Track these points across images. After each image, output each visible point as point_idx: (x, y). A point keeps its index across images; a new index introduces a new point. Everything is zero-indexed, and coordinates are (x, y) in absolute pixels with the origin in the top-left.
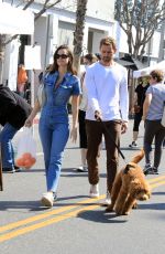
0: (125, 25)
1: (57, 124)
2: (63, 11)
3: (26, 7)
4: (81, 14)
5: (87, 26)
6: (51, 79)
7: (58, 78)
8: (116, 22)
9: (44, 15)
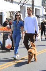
0: (44, 7)
1: (17, 35)
2: (28, 5)
3: (19, 4)
4: (33, 5)
5: (35, 8)
6: (15, 22)
7: (17, 22)
8: (42, 6)
9: (23, 6)
